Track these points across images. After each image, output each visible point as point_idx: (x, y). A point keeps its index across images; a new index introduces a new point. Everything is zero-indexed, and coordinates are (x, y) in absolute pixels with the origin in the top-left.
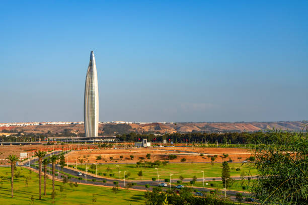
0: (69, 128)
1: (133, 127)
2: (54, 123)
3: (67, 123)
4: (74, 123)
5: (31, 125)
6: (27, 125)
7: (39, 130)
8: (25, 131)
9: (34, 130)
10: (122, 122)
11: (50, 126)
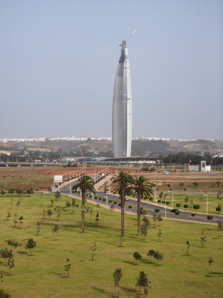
0: (85, 144)
1: (172, 146)
2: (65, 138)
3: (83, 139)
4: (92, 139)
5: (35, 140)
6: (30, 140)
7: (46, 148)
8: (29, 149)
9: (41, 147)
10: (156, 139)
11: (60, 142)
